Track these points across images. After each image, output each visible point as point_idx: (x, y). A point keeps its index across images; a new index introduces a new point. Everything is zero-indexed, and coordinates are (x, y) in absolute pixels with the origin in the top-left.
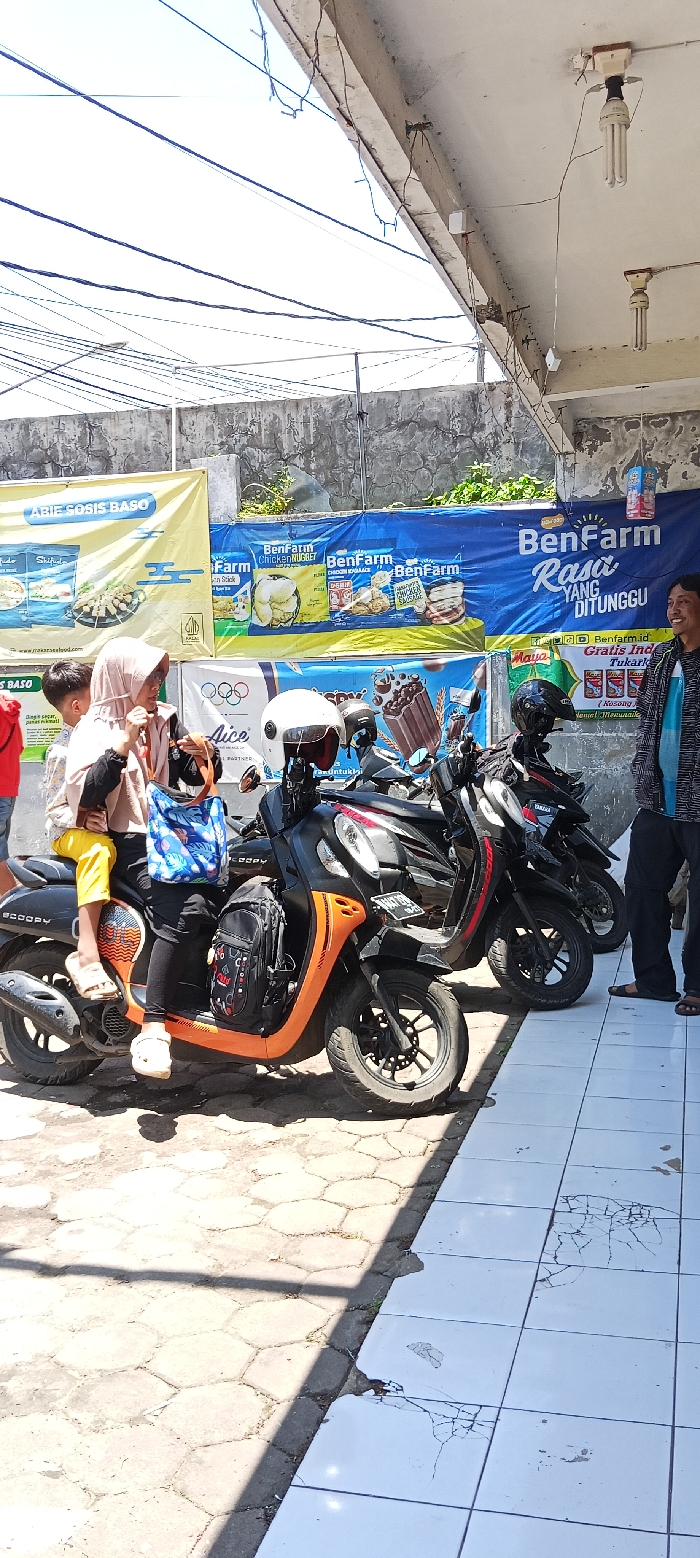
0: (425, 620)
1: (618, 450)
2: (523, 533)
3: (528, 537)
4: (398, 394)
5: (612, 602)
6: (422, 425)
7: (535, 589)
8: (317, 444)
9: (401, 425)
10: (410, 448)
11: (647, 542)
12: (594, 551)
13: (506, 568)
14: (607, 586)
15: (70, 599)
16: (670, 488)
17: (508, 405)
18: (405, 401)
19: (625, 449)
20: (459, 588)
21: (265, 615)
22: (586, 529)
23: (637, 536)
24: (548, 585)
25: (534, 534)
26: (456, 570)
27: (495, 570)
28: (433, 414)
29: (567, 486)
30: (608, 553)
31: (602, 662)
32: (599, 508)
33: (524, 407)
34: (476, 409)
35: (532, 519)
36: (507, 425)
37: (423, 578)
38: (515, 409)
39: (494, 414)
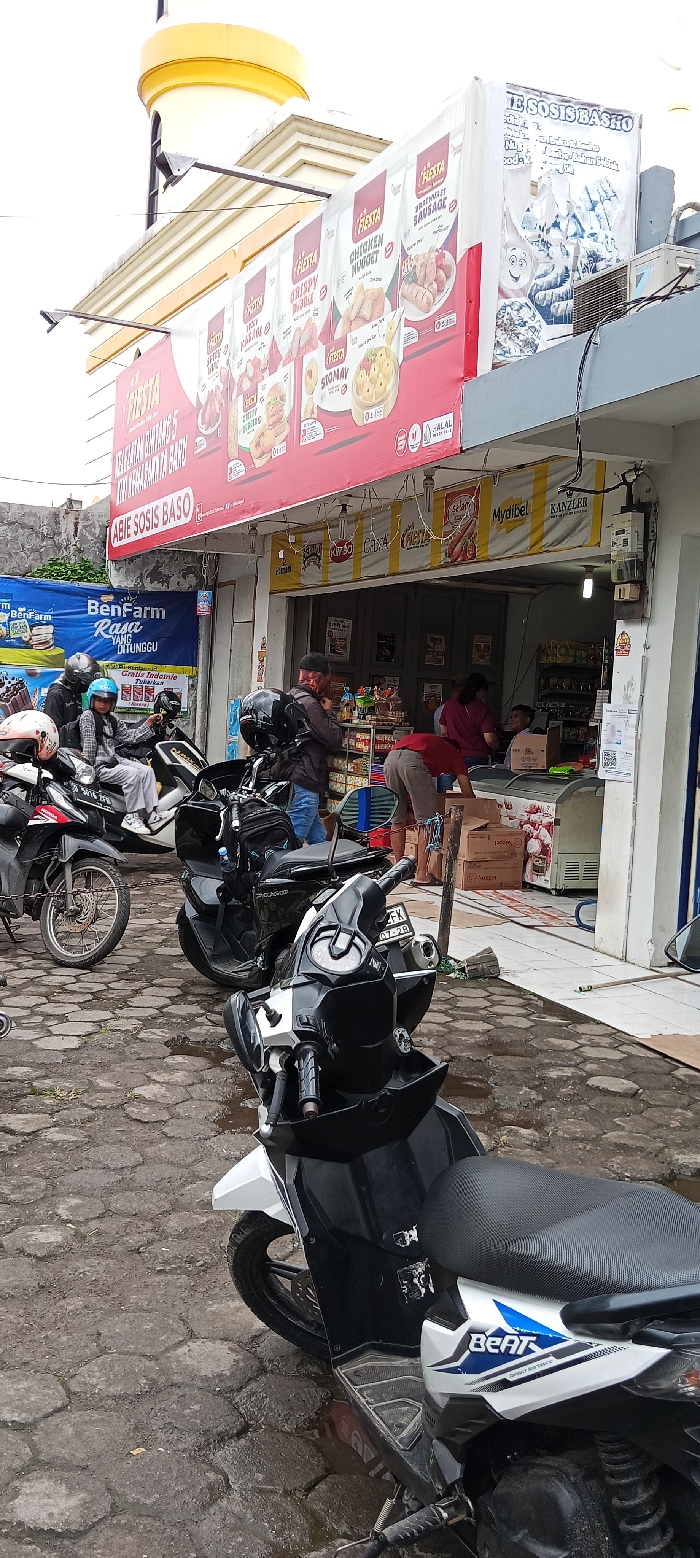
0: (28, 645)
1: (145, 564)
2: (90, 602)
3: (93, 605)
5: (138, 648)
6: (23, 526)
7: (96, 635)
9: (11, 524)
10: (15, 539)
12: (130, 618)
13: (80, 620)
14: (136, 639)
16: (170, 589)
17: (76, 524)
19: (148, 564)
20: (51, 629)
22: (126, 604)
23: (152, 613)
24: (102, 633)
25: (97, 603)
26: (50, 618)
27: (72, 620)
28: (30, 521)
29: (116, 579)
30: (138, 620)
31: (131, 681)
32: (133, 594)
33: (85, 527)
34: (57, 523)
35: (96, 594)
36: (75, 535)
37: (28, 620)
38: (80, 527)
39: (67, 526)
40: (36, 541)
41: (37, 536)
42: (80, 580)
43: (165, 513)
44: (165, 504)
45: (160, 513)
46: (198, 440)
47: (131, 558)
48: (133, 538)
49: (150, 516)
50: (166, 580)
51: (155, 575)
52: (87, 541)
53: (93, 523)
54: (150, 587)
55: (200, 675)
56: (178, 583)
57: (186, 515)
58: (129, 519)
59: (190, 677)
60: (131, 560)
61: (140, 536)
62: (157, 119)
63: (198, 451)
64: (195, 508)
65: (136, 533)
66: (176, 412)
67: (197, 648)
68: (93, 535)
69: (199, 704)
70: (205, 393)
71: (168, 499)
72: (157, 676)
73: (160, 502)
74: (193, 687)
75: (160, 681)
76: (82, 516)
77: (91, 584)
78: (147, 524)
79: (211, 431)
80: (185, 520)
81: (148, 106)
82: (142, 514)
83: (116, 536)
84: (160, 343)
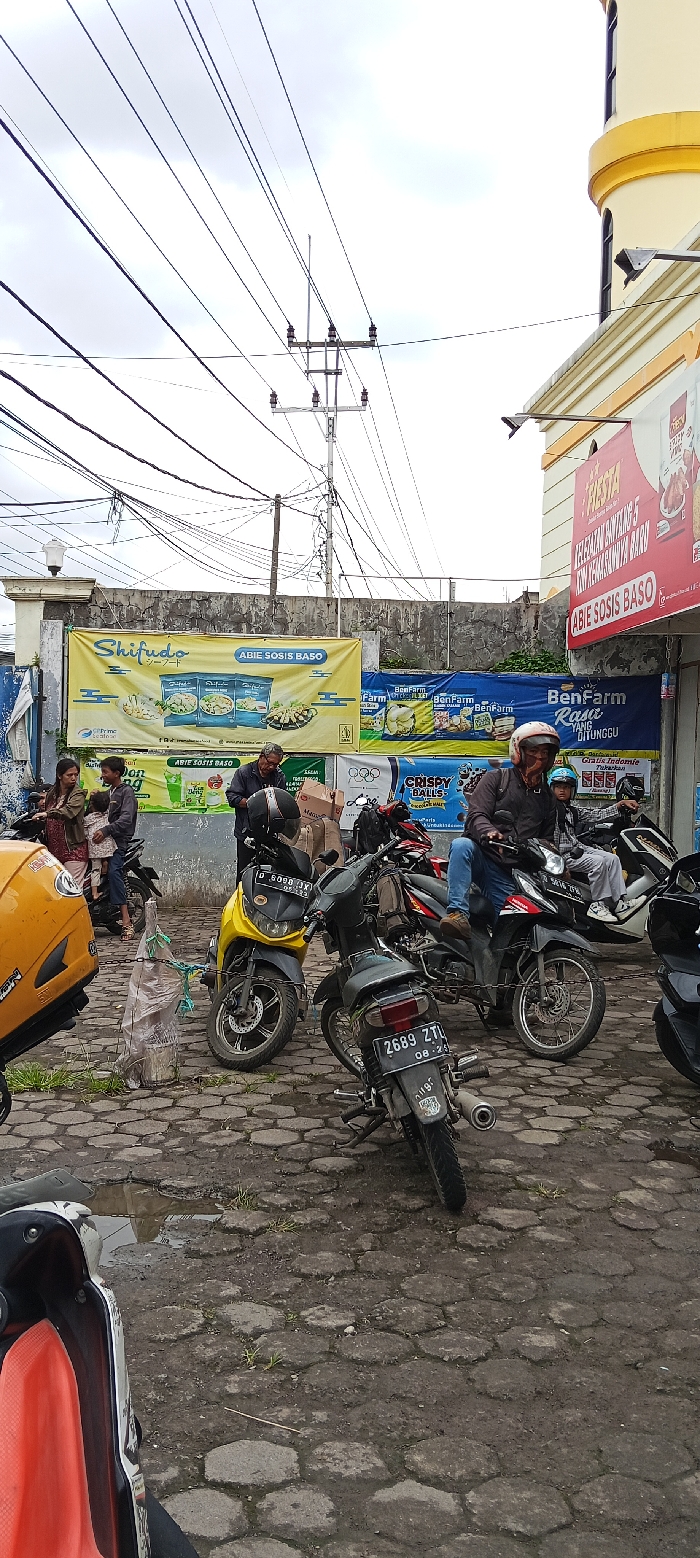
0: (490, 737)
1: (605, 650)
2: (550, 692)
3: (553, 694)
4: (473, 605)
5: (598, 733)
6: (486, 623)
8: (422, 628)
9: (474, 622)
10: (478, 637)
11: (618, 703)
12: (590, 705)
13: (541, 710)
14: (597, 725)
15: (265, 711)
16: (631, 674)
17: (536, 617)
18: (477, 609)
19: (608, 651)
21: (393, 729)
22: (586, 691)
23: (612, 699)
24: (563, 722)
25: (556, 692)
26: (511, 709)
28: (493, 618)
29: (575, 667)
30: (597, 706)
31: (592, 767)
32: (594, 681)
33: (545, 619)
34: (519, 618)
35: (556, 684)
36: (535, 628)
37: (492, 713)
38: (540, 620)
39: (528, 621)
40: (497, 637)
41: (499, 632)
42: (540, 670)
43: (626, 599)
44: (627, 590)
45: (621, 599)
46: (662, 523)
47: (589, 646)
48: (594, 626)
49: (610, 603)
50: (626, 665)
51: (615, 661)
52: (547, 633)
53: (553, 614)
54: (610, 673)
55: (663, 758)
56: (640, 667)
57: (649, 600)
58: (589, 608)
59: (652, 761)
60: (590, 648)
61: (601, 624)
62: (608, 217)
63: (661, 535)
64: (658, 592)
65: (596, 621)
66: (637, 499)
67: (660, 732)
68: (553, 626)
69: (662, 789)
70: (669, 477)
71: (629, 585)
72: (618, 761)
73: (620, 589)
74: (656, 771)
75: (621, 766)
76: (542, 609)
77: (551, 674)
78: (608, 611)
79: (674, 513)
80: (646, 605)
81: (599, 206)
82: (603, 601)
83: (575, 626)
84: (621, 433)
